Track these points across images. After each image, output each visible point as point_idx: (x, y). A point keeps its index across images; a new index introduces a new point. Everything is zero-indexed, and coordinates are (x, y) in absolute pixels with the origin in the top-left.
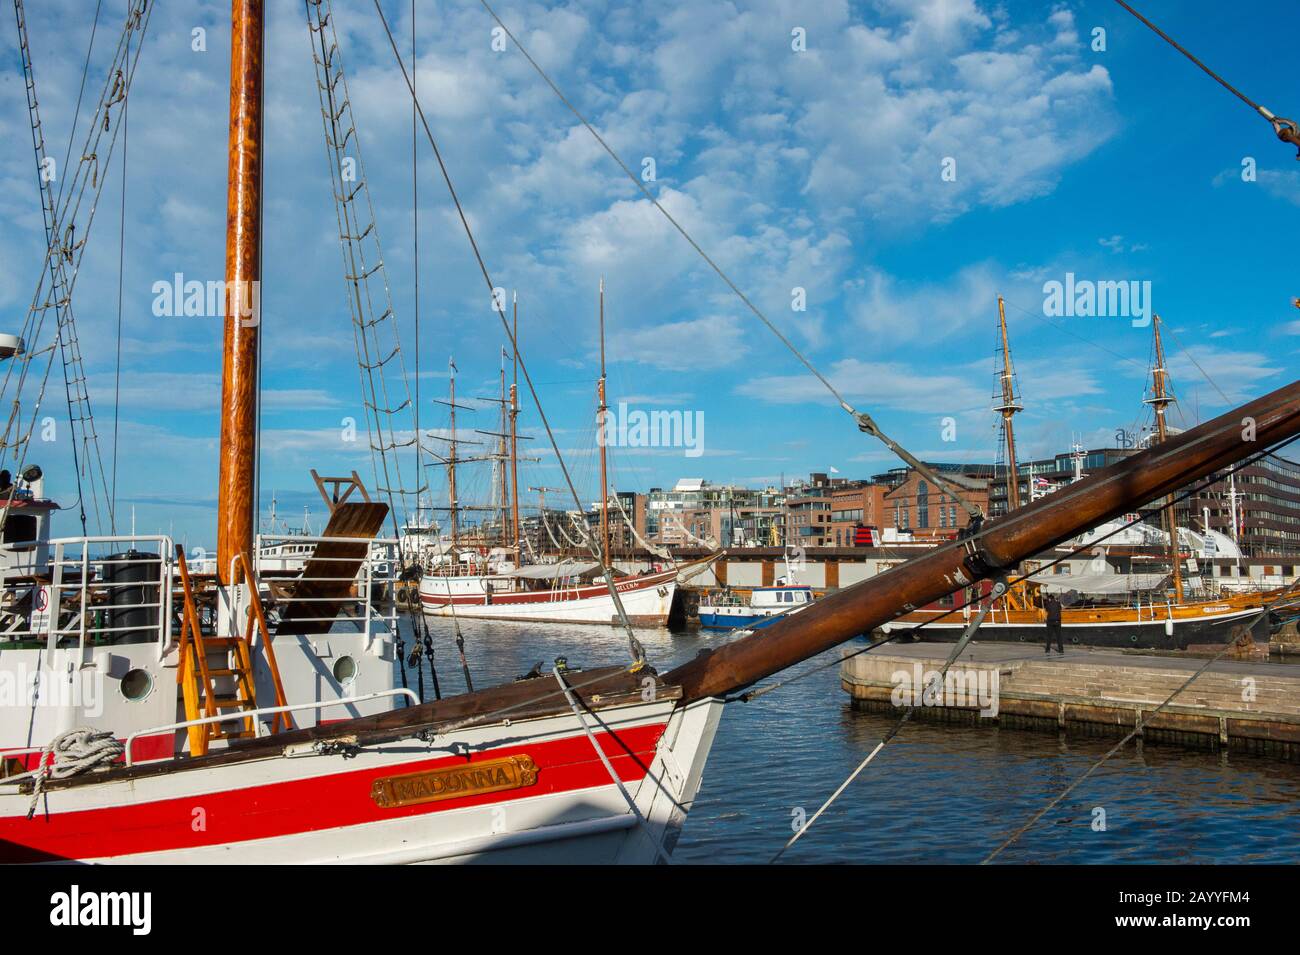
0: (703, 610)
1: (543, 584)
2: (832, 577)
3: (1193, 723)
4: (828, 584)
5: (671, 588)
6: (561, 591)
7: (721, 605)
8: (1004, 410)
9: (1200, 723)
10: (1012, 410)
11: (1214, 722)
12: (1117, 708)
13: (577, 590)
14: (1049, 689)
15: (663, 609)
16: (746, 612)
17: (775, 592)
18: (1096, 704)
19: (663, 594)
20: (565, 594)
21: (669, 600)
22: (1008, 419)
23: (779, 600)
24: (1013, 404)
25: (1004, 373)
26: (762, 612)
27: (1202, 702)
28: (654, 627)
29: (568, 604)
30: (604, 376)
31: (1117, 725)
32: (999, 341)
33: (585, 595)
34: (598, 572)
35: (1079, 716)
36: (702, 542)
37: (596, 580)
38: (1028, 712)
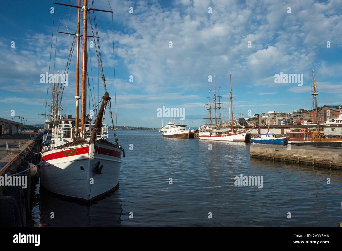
0: (252, 139)
1: (220, 133)
2: (282, 132)
3: (308, 161)
4: (282, 133)
5: (245, 134)
6: (223, 135)
7: (255, 138)
8: (314, 94)
9: (310, 161)
10: (316, 95)
11: (312, 160)
12: (295, 158)
13: (226, 134)
14: (284, 154)
15: (244, 138)
16: (260, 139)
17: (266, 135)
18: (291, 156)
19: (243, 135)
20: (224, 135)
21: (245, 136)
22: (315, 96)
23: (267, 136)
24: (316, 93)
25: (314, 86)
26: (263, 139)
27: (311, 156)
28: (242, 142)
29: (224, 137)
30: (231, 91)
31: (295, 161)
32: (313, 79)
33: (228, 135)
34: (231, 131)
35: (288, 159)
36: (251, 124)
37: (230, 132)
38: (279, 158)
